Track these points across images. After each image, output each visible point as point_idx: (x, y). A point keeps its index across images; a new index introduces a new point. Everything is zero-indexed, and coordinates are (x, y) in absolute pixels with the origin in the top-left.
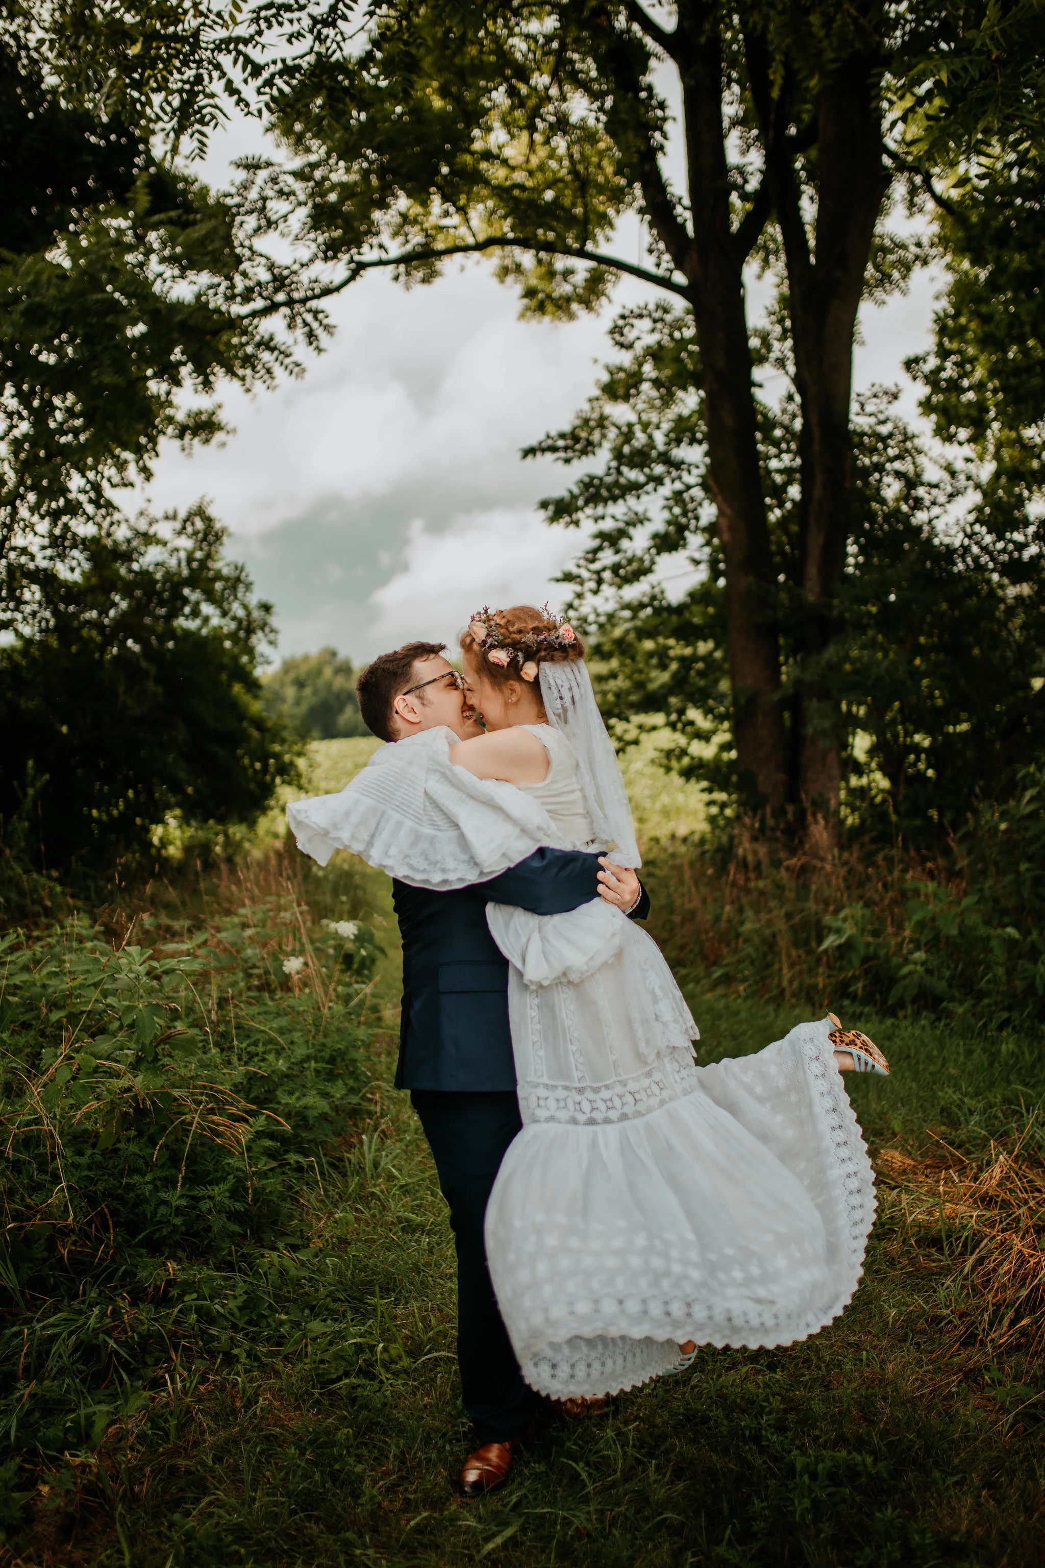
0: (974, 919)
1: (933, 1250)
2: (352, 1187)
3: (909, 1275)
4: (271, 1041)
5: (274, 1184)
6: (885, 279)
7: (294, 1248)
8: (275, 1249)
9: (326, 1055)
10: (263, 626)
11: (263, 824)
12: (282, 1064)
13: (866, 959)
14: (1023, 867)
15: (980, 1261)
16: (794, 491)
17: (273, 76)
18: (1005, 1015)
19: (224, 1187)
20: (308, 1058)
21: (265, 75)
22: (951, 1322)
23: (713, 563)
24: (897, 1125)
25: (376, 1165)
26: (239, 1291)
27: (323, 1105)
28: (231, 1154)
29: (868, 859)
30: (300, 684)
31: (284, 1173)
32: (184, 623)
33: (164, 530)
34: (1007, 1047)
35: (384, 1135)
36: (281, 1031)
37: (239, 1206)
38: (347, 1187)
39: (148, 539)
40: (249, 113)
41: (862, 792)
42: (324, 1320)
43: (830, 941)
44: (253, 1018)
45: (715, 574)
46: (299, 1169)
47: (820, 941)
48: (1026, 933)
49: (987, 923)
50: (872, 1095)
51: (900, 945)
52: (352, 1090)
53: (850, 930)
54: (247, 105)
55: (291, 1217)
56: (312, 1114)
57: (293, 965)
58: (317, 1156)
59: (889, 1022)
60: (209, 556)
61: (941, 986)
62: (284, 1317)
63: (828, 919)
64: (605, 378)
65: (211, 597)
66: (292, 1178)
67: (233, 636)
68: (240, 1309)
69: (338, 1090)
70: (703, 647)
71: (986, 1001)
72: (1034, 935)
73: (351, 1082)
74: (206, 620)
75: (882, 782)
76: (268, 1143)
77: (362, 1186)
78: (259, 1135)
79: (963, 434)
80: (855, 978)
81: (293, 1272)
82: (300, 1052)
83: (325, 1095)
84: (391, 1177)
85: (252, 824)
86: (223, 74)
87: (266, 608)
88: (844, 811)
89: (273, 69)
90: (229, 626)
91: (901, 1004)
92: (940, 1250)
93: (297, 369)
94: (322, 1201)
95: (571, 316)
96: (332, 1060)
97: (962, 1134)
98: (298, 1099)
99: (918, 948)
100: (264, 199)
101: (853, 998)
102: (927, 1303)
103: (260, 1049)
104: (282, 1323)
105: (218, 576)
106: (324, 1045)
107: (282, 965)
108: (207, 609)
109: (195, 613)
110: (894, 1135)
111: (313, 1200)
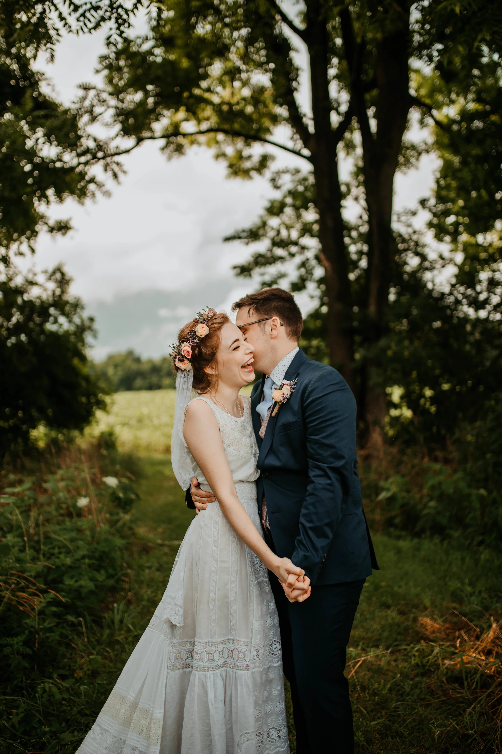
0: (462, 485)
1: (456, 685)
2: (105, 636)
3: (443, 702)
4: (65, 547)
5: (55, 636)
6: (407, 162)
7: (63, 677)
8: (51, 678)
9: (97, 555)
10: (90, 328)
11: (87, 430)
12: (68, 561)
13: (403, 506)
14: (489, 456)
15: (489, 695)
16: (364, 263)
17: (85, 12)
18: (480, 538)
19: (21, 638)
20: (84, 557)
21: (81, 11)
22: (475, 739)
23: (321, 298)
24: (427, 603)
25: (121, 621)
26: (21, 710)
27: (91, 585)
28: (29, 616)
29: (402, 452)
30: (116, 366)
31: (63, 628)
32: (50, 327)
33: (41, 279)
34: (485, 555)
35: (129, 602)
36: (72, 540)
37: (28, 651)
38: (102, 635)
39: (32, 283)
40: (70, 31)
41: (396, 419)
42: (73, 732)
43: (383, 495)
44: (55, 532)
45: (322, 304)
46: (73, 625)
47: (377, 494)
48: (490, 492)
49: (469, 486)
50: (411, 584)
51: (421, 498)
52: (110, 577)
53: (394, 489)
54: (70, 27)
55: (64, 656)
56: (84, 591)
57: (83, 502)
58: (84, 618)
59: (416, 541)
60: (63, 292)
61: (444, 521)
62: (47, 729)
63: (382, 483)
64: (268, 205)
65: (63, 313)
66: (67, 631)
67: (75, 334)
68: (19, 722)
69: (101, 576)
70: (315, 343)
71: (469, 530)
72: (495, 494)
73: (111, 571)
74: (61, 325)
75: (407, 413)
76: (54, 609)
77: (112, 635)
78: (50, 604)
79: (448, 238)
80: (396, 516)
81: (58, 696)
82: (82, 552)
83: (92, 579)
84: (129, 630)
85: (81, 430)
86: (57, 9)
87: (92, 320)
88: (387, 428)
89: (85, 8)
90: (72, 328)
91: (423, 531)
92: (462, 685)
93: (108, 194)
94: (85, 646)
95: (250, 178)
96: (100, 559)
97: (467, 609)
98: (77, 581)
99: (431, 499)
100: (93, 106)
101: (396, 527)
102: (458, 724)
103: (56, 551)
104: (45, 733)
105: (67, 302)
106: (96, 549)
107: (76, 502)
108: (62, 320)
109: (56, 321)
110: (426, 608)
111: (80, 645)
